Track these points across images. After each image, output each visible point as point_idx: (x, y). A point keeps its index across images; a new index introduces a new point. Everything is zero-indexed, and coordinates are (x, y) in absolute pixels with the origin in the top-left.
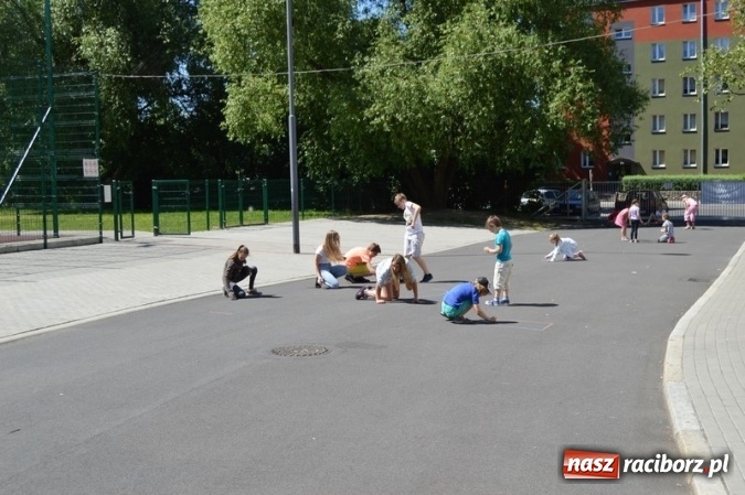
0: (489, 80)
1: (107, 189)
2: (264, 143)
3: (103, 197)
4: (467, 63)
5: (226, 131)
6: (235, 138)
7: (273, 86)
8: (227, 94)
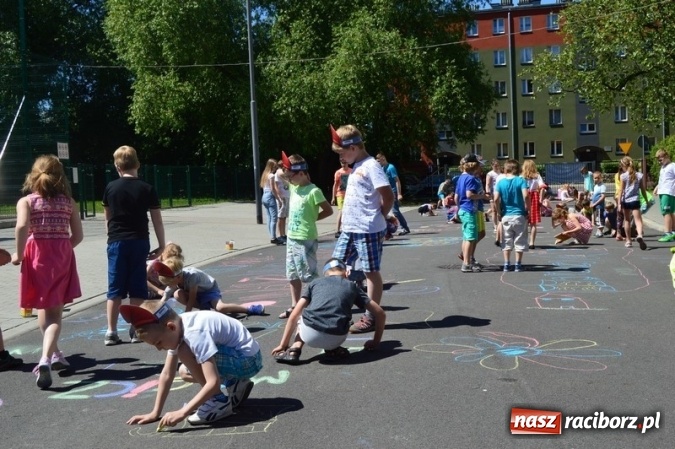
0: (378, 77)
1: (75, 171)
2: (166, 136)
3: (72, 179)
4: (358, 62)
5: (134, 125)
6: (142, 132)
7: (175, 83)
8: (133, 90)
